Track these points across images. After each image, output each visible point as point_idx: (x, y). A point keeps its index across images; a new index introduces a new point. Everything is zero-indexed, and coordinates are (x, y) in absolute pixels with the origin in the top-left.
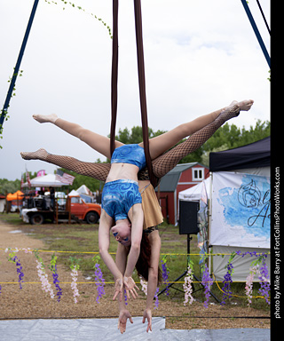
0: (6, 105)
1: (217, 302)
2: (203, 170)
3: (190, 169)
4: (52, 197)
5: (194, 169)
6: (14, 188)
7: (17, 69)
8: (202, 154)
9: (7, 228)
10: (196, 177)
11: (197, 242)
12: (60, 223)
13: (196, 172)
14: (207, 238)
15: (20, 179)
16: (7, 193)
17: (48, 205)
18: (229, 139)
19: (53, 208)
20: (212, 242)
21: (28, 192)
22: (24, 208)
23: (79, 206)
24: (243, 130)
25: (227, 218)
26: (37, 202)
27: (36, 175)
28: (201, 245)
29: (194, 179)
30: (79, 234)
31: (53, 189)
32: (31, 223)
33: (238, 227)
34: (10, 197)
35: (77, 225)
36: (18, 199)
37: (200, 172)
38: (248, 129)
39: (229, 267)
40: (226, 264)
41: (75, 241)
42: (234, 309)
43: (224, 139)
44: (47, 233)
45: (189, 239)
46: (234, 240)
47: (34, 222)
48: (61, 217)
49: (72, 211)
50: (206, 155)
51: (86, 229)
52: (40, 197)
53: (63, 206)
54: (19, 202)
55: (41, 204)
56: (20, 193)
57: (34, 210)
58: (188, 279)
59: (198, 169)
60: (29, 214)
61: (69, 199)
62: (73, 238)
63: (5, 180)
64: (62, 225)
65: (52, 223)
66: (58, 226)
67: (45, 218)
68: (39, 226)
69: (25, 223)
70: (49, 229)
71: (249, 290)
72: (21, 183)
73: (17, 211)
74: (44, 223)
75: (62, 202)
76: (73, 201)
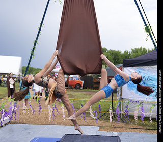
0: (37, 38)
7: (41, 24)
18: (142, 54)
23: (72, 81)
25: (128, 87)
28: (118, 98)
30: (72, 93)
33: (132, 91)
35: (72, 89)
39: (127, 107)
42: (130, 125)
49: (70, 84)
51: (75, 91)
58: (111, 111)
61: (68, 78)
71: (136, 117)
75: (66, 80)
76: (70, 79)
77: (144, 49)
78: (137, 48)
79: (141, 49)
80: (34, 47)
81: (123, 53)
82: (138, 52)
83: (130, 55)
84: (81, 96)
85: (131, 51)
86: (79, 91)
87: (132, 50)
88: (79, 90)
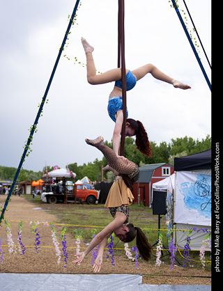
0: (36, 122)
1: (179, 264)
2: (169, 168)
3: (160, 168)
4: (64, 185)
5: (163, 168)
6: (37, 177)
7: (44, 99)
8: (169, 157)
9: (31, 205)
10: (165, 173)
11: (165, 219)
12: (68, 203)
13: (164, 170)
14: (172, 218)
15: (42, 171)
16: (32, 181)
17: (61, 190)
18: (187, 147)
19: (64, 192)
20: (175, 221)
21: (47, 180)
22: (44, 191)
23: (83, 191)
24: (197, 141)
25: (186, 203)
26: (53, 188)
27: (53, 169)
28: (168, 222)
29: (163, 175)
30: (82, 211)
31: (65, 179)
32: (48, 202)
33: (194, 210)
34: (34, 183)
35: (81, 205)
36: (39, 185)
37: (168, 170)
38: (200, 141)
39: (188, 240)
40: (186, 237)
41: (79, 216)
42: (191, 270)
43: (184, 147)
44: (59, 210)
45: (160, 218)
46: (191, 219)
47: (50, 201)
48: (69, 199)
49: (77, 195)
50: (171, 158)
51: (87, 208)
52: (55, 184)
53: (71, 191)
54: (40, 187)
55: (56, 189)
56: (41, 181)
57: (51, 193)
58: (159, 247)
59: (166, 168)
60: (47, 196)
61: (75, 186)
62: (77, 214)
63: (32, 172)
64: (70, 205)
65: (63, 203)
66: (67, 205)
67: (58, 199)
68: (53, 205)
69: (44, 203)
70: (61, 207)
71: (202, 257)
72: (42, 174)
73: (39, 194)
74: (57, 203)
75: (70, 188)
76: (78, 187)
77: (191, 139)
78: (180, 138)
79: (186, 139)
80: (31, 137)
81: (158, 145)
82: (182, 143)
83: (169, 148)
84: (98, 216)
85: (171, 142)
86: (93, 208)
87: (173, 140)
88: (92, 205)
